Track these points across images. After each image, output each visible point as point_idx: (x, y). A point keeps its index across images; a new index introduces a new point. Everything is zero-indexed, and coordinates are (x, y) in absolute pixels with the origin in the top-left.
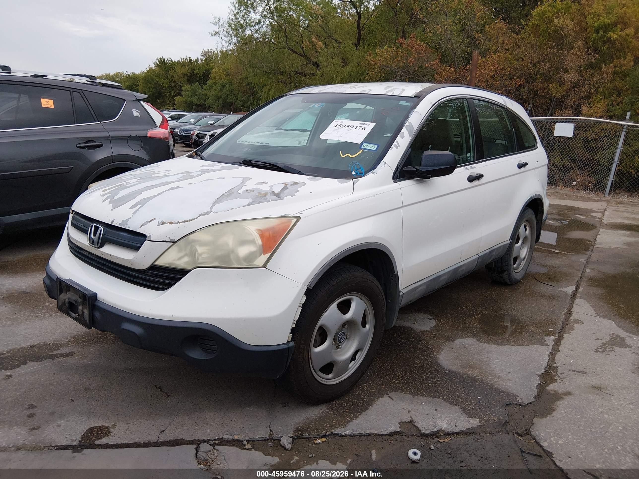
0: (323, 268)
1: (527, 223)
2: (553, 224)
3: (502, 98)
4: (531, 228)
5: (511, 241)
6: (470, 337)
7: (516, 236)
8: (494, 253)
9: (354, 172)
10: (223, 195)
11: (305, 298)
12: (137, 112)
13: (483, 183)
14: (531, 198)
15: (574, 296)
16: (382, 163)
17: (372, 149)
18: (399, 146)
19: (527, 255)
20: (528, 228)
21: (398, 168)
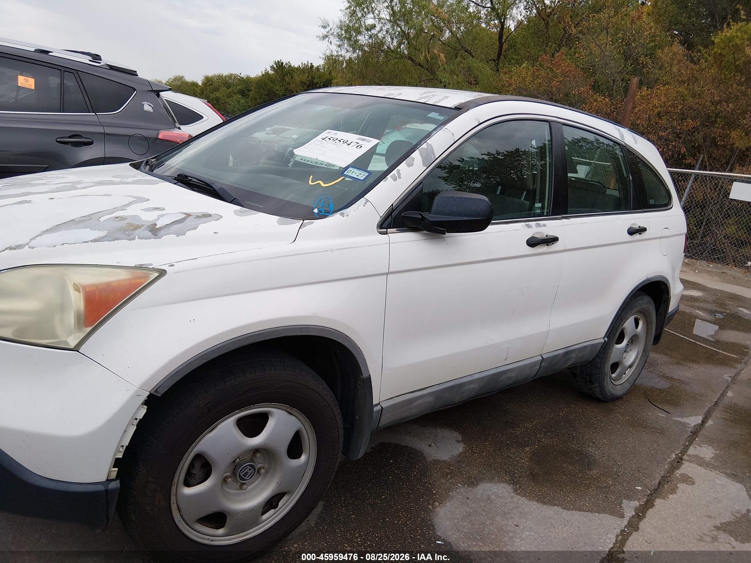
0: (190, 363)
1: (641, 315)
2: (702, 316)
3: (618, 130)
4: (648, 324)
5: (606, 339)
6: (504, 482)
7: (616, 332)
8: (574, 355)
9: (316, 209)
10: (73, 220)
11: (143, 411)
12: (150, 105)
13: (556, 250)
14: (648, 280)
15: (696, 432)
16: (363, 200)
17: (359, 178)
18: (400, 178)
19: (637, 361)
20: (641, 323)
21: (392, 212)
